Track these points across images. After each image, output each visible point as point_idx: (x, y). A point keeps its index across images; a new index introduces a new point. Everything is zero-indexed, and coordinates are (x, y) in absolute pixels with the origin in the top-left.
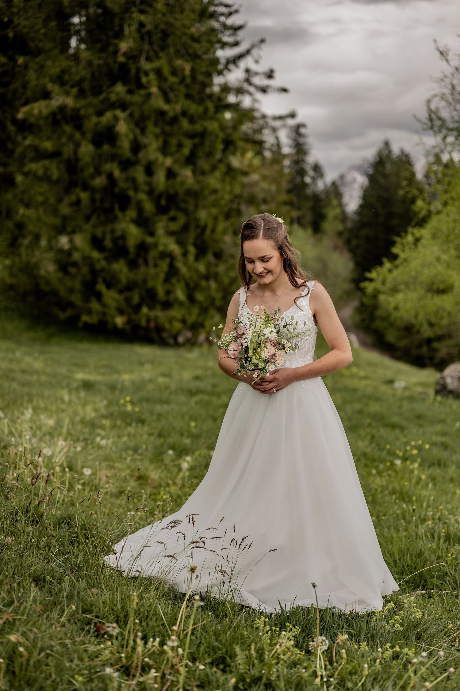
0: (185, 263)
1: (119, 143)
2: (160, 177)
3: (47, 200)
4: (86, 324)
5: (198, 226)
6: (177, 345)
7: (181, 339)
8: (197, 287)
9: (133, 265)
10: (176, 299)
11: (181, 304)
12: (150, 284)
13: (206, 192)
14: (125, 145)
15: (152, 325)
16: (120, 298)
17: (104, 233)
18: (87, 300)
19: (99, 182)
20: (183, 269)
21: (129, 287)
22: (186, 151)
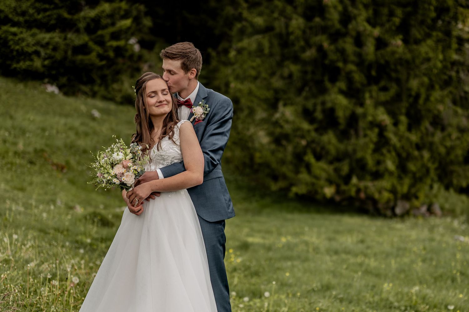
0: (396, 134)
1: (327, 16)
2: (370, 48)
3: (259, 73)
4: (296, 194)
5: (410, 96)
6: (394, 215)
7: (398, 211)
8: (409, 157)
9: (344, 135)
10: (387, 170)
11: (391, 174)
12: (359, 155)
13: (418, 61)
14: (334, 16)
15: (362, 195)
16: (330, 169)
17: (315, 105)
18: (297, 172)
19: (310, 54)
20: (394, 140)
21: (338, 159)
22: (397, 21)
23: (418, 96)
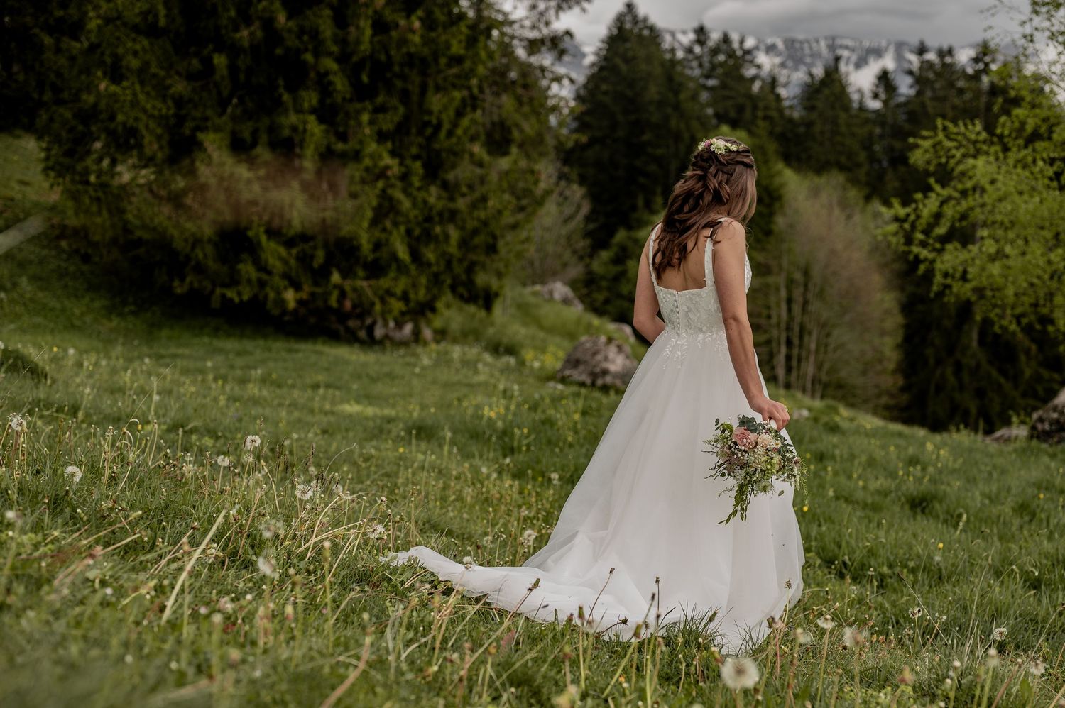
2: (364, 30)
4: (226, 303)
5: (426, 124)
6: (371, 342)
7: (378, 333)
8: (426, 237)
10: (393, 256)
11: (400, 266)
12: (345, 230)
13: (442, 61)
15: (347, 304)
16: (290, 255)
19: (248, 35)
23: (439, 126)
